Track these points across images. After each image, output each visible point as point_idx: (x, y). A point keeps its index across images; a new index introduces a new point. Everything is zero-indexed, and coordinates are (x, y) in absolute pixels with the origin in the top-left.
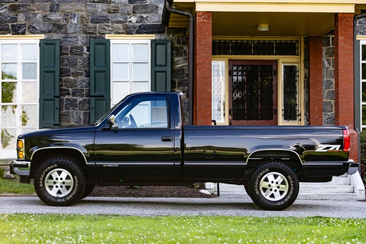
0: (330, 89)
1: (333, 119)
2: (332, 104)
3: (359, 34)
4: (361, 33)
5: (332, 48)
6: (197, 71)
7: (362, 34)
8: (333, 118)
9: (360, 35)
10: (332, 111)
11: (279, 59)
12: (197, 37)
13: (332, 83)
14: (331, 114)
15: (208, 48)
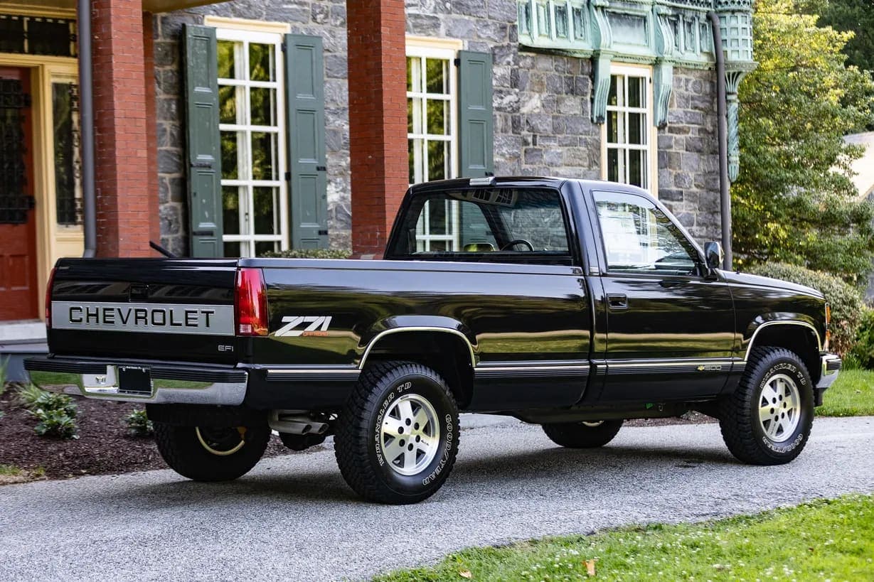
0: (162, 146)
1: (169, 220)
2: (166, 184)
3: (212, 12)
4: (214, 11)
5: (164, 43)
6: (115, 99)
7: (218, 14)
8: (169, 218)
9: (213, 15)
10: (167, 202)
11: (42, 65)
12: (112, 6)
13: (165, 130)
14: (166, 208)
15: (135, 38)
